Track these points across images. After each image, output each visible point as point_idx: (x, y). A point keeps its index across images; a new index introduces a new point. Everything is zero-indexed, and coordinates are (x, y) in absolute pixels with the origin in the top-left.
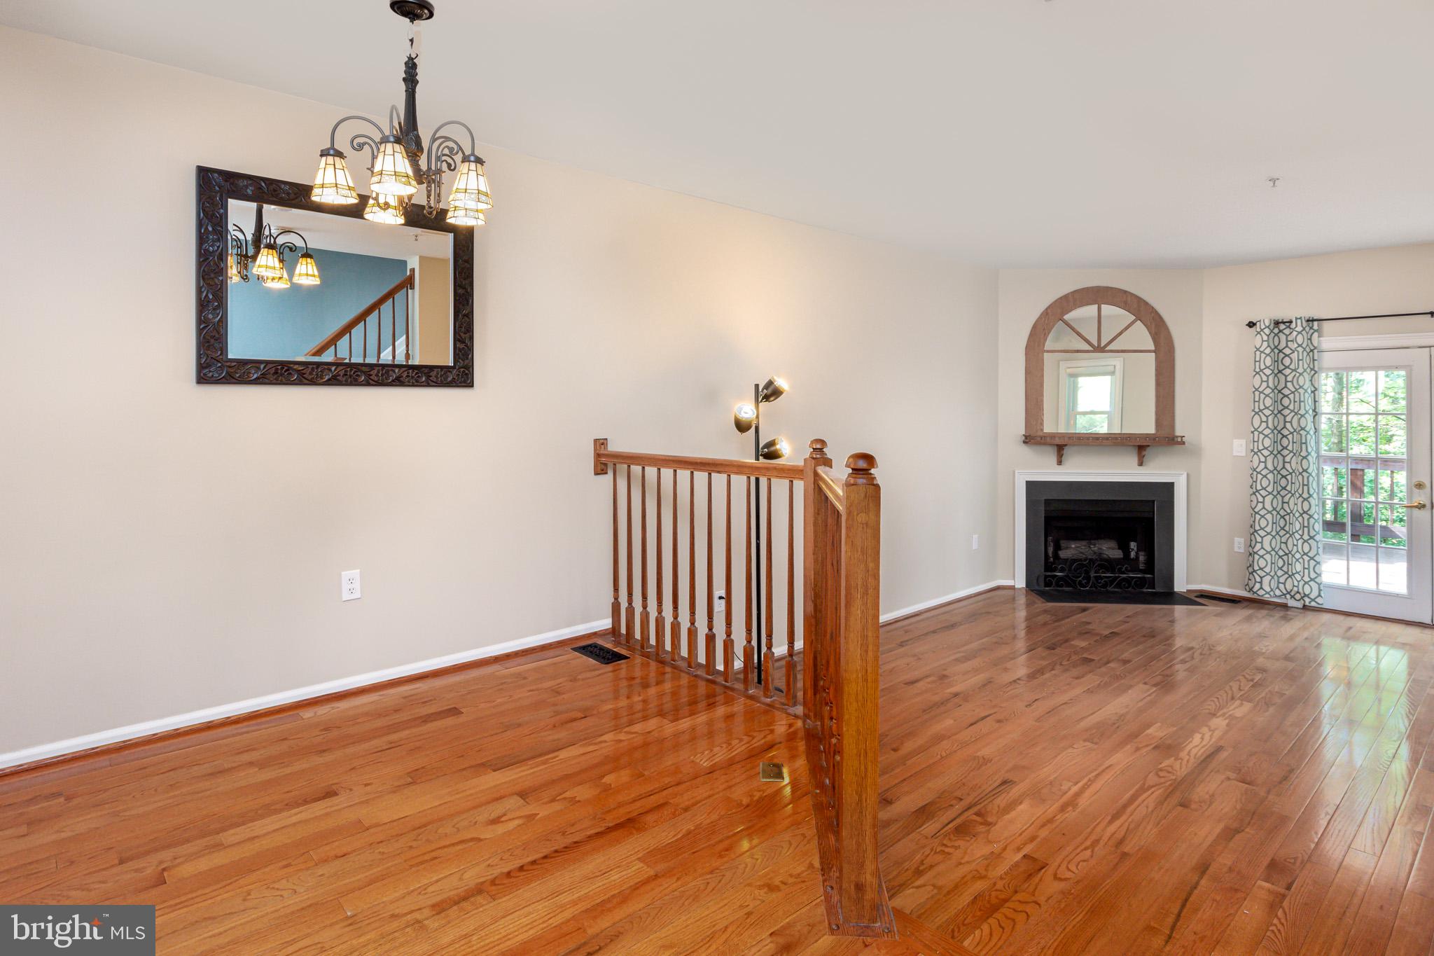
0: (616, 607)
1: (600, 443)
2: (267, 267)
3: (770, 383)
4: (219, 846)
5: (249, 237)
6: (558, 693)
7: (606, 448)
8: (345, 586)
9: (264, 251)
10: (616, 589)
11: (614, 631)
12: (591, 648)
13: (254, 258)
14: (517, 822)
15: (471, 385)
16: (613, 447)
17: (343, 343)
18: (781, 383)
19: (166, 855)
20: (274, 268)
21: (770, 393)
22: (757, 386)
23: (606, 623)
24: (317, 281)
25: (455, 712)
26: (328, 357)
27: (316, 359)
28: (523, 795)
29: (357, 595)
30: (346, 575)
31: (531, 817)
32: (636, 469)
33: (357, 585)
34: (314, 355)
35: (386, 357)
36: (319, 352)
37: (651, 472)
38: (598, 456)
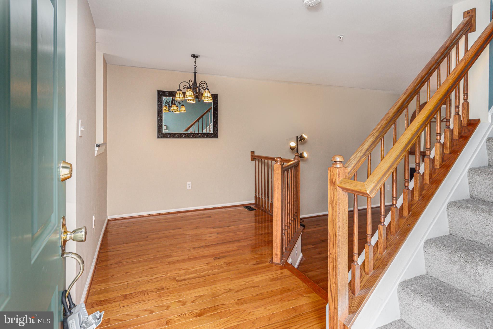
0: (256, 196)
1: (253, 153)
2: (174, 109)
3: (301, 136)
4: (158, 234)
5: (171, 102)
6: (235, 216)
7: (254, 154)
8: (188, 186)
9: (173, 105)
10: (256, 192)
11: (255, 204)
12: (248, 207)
13: (171, 107)
14: (215, 237)
15: (217, 138)
16: (256, 154)
17: (193, 127)
18: (305, 136)
19: (149, 234)
20: (175, 109)
21: (301, 140)
22: (297, 137)
23: (253, 201)
24: (185, 111)
25: (210, 217)
26: (189, 131)
27: (186, 132)
28: (218, 233)
29: (190, 188)
30: (188, 183)
31: (218, 237)
32: (263, 160)
33: (190, 186)
34: (185, 131)
35: (204, 131)
36: (187, 130)
37: (266, 161)
38: (252, 156)
